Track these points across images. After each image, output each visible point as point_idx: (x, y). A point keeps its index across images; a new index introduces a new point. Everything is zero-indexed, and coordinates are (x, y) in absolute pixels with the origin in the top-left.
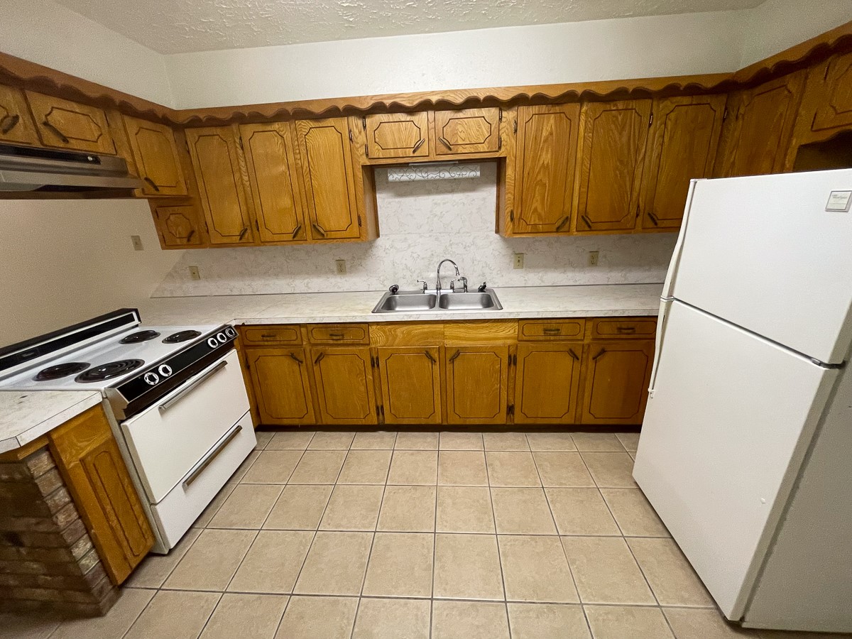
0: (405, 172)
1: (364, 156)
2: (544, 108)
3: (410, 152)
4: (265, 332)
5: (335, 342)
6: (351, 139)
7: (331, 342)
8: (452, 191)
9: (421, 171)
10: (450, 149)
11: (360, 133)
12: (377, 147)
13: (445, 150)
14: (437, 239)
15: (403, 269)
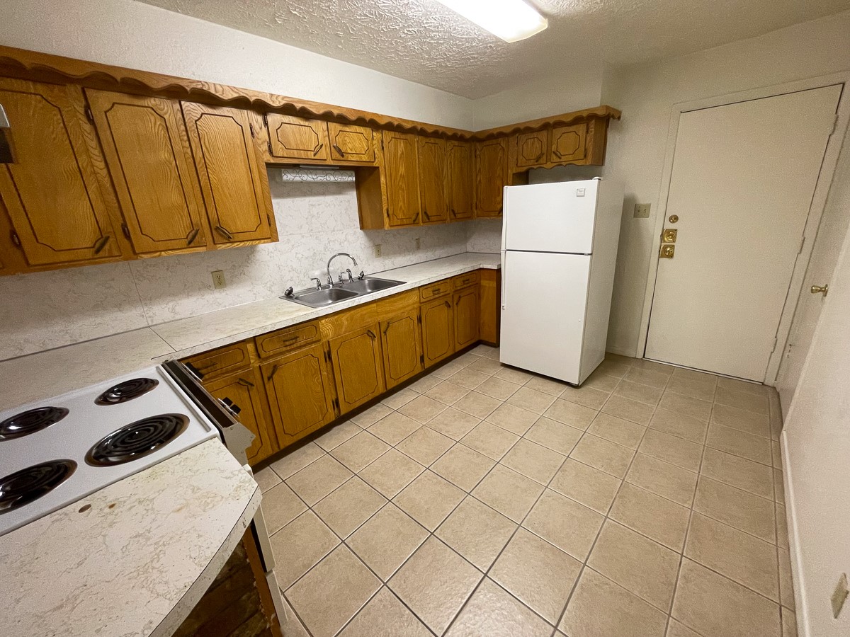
0: (298, 173)
1: (268, 154)
2: (397, 135)
3: (311, 155)
5: (288, 348)
6: (252, 134)
7: (284, 349)
9: (311, 173)
10: (343, 156)
11: (261, 128)
12: (281, 146)
13: (339, 157)
14: (317, 238)
15: (290, 271)
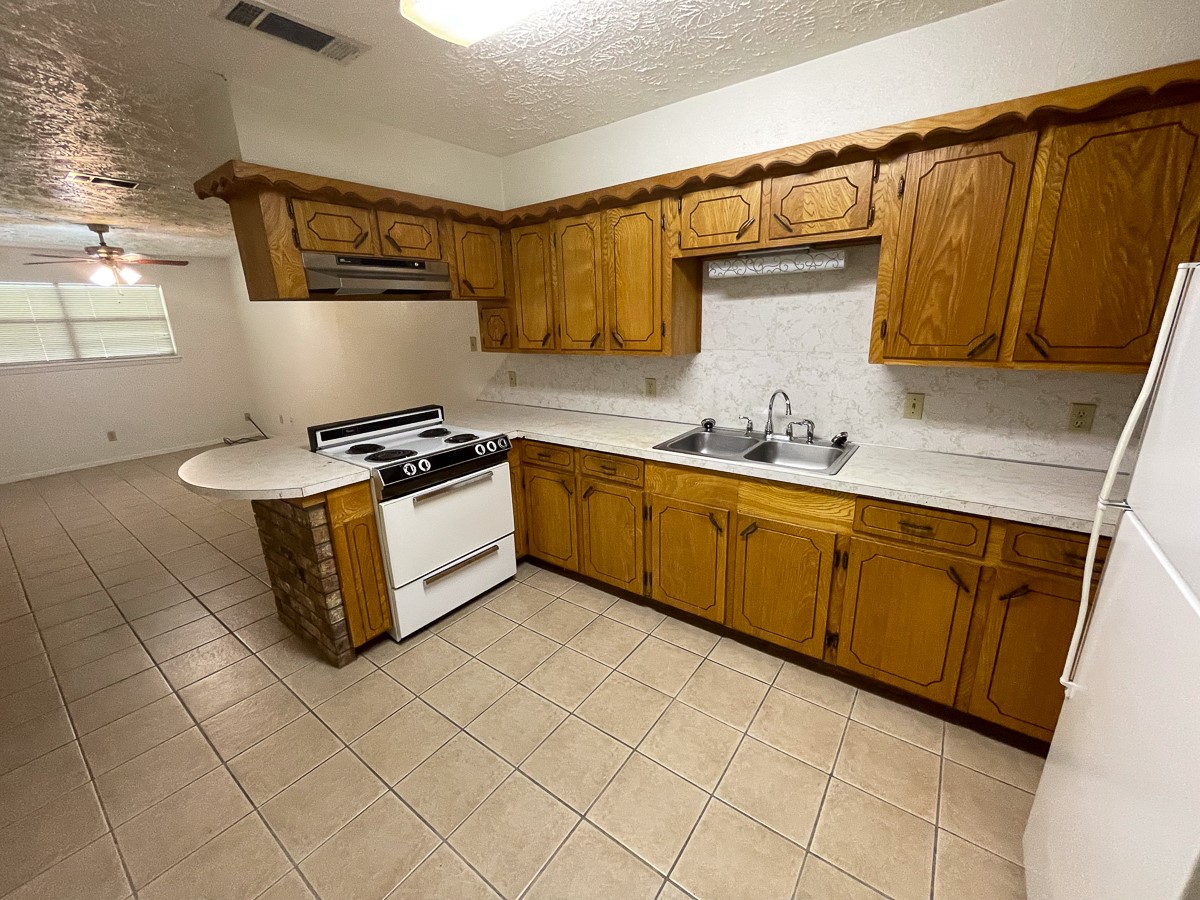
0: (732, 265)
1: (677, 247)
2: (958, 150)
3: (733, 239)
4: (542, 451)
5: (606, 477)
6: (663, 227)
7: (603, 476)
8: (808, 290)
9: (753, 263)
10: (790, 230)
11: (674, 217)
12: (693, 234)
13: (782, 231)
14: (778, 360)
15: (727, 399)
